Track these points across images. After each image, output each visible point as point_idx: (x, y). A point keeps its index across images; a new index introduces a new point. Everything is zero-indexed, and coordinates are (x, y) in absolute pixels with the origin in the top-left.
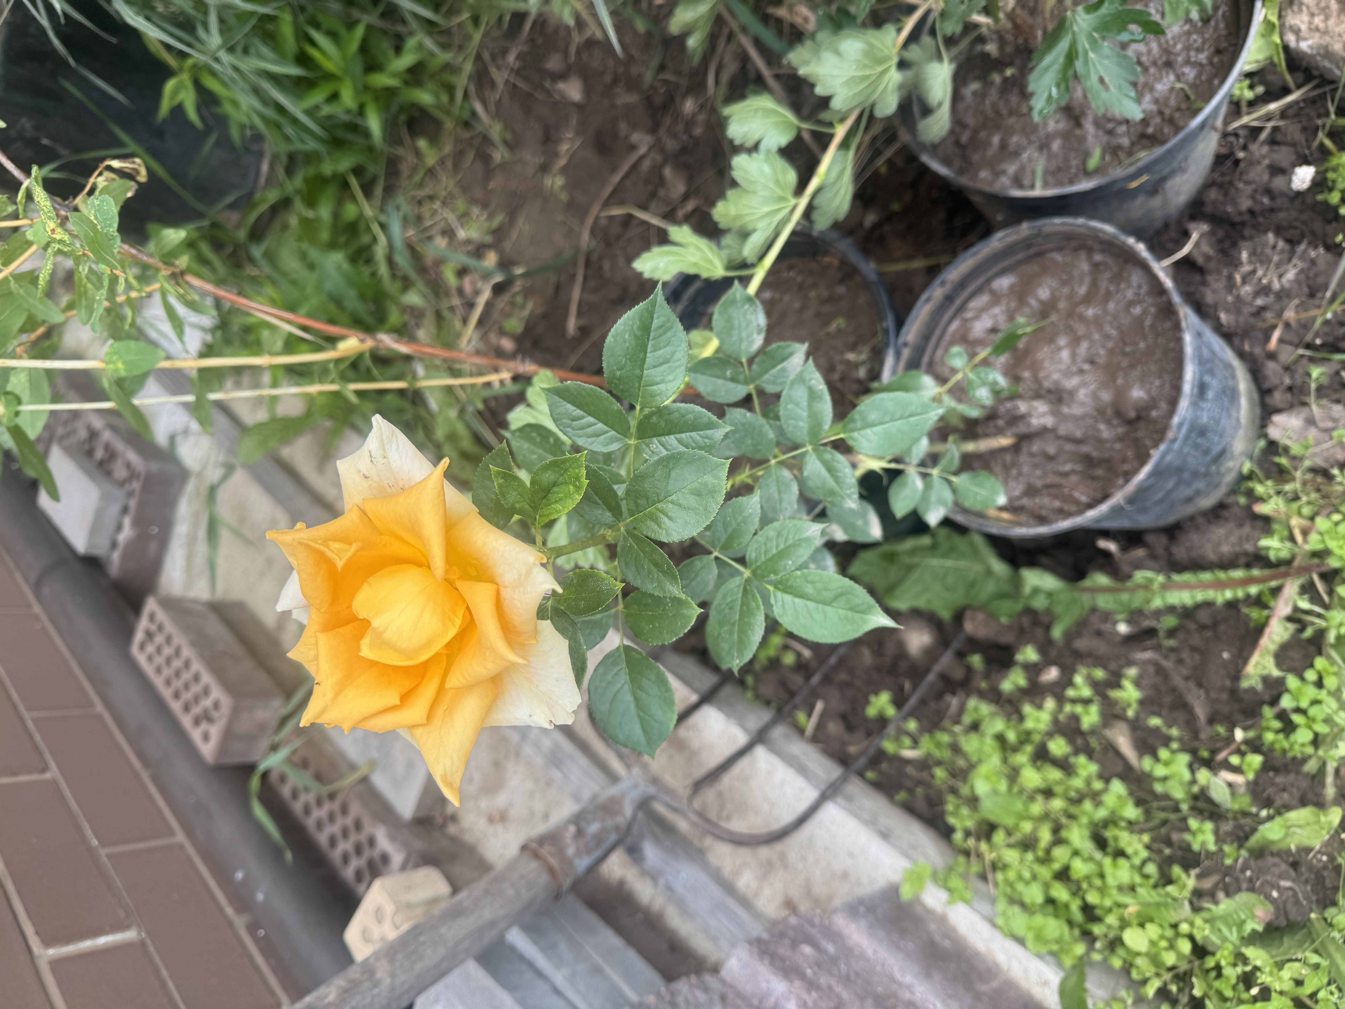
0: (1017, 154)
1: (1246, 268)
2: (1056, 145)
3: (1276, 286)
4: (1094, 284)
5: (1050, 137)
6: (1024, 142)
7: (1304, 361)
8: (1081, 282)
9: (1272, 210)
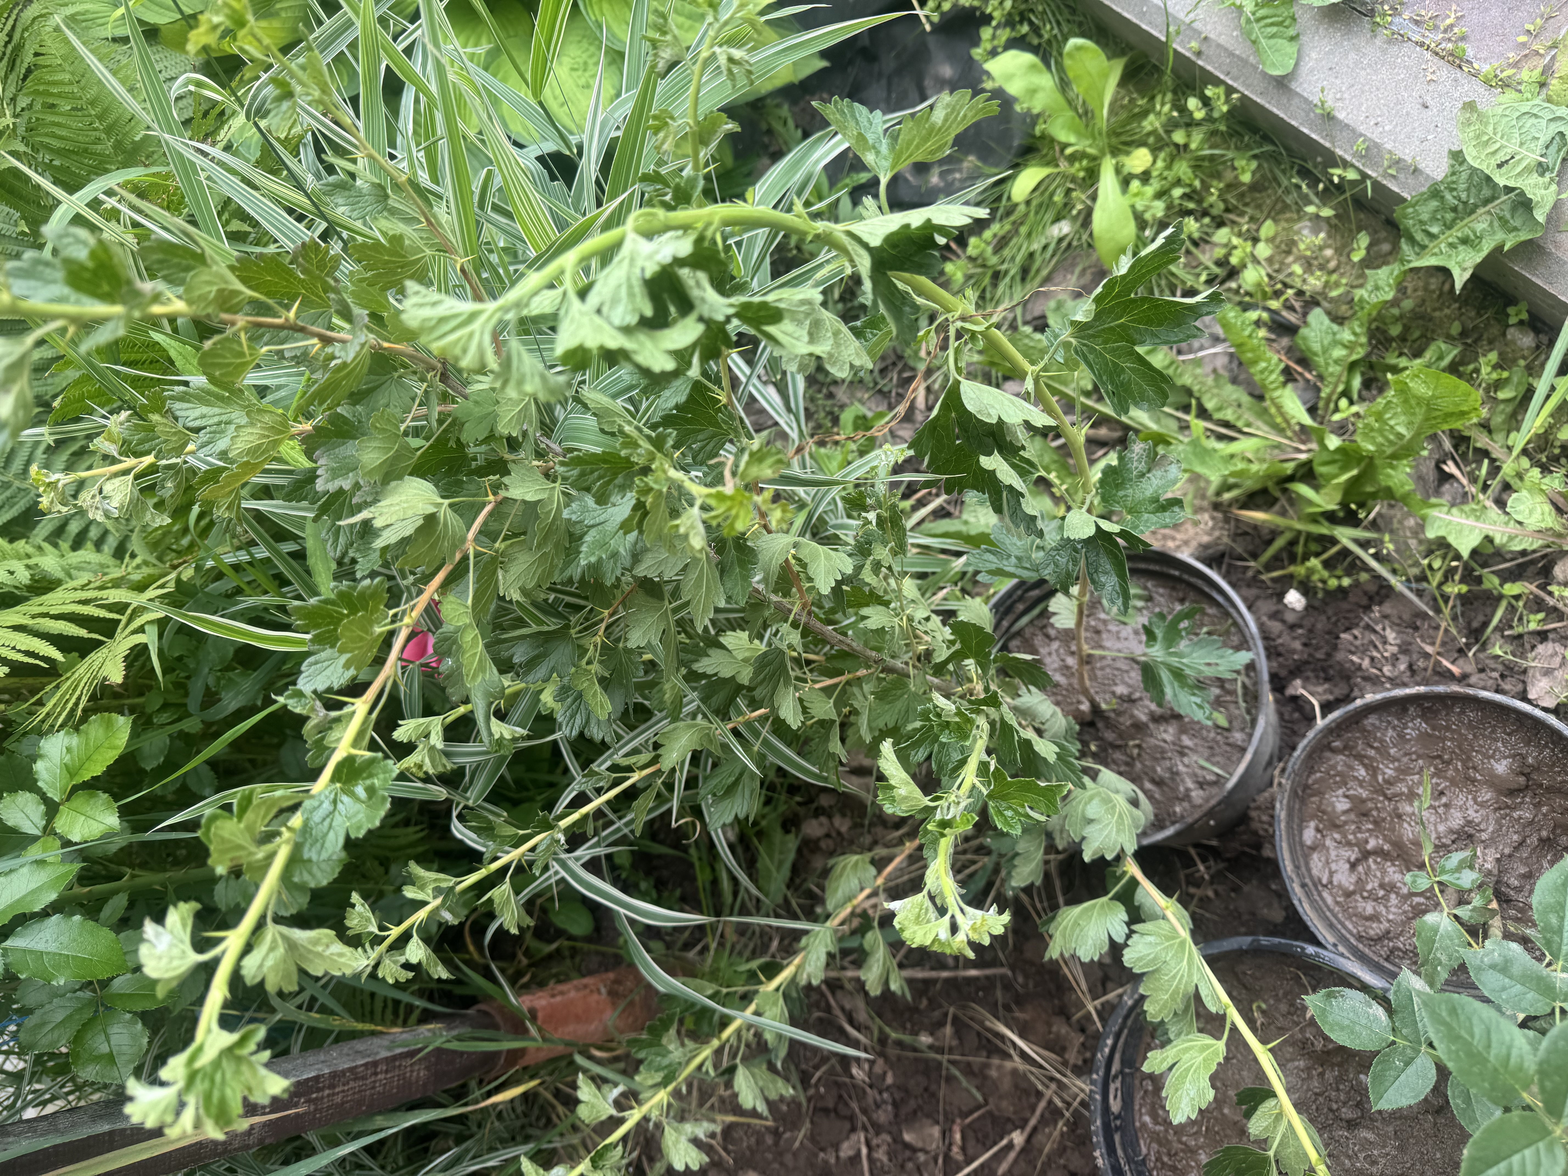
0: (1175, 774)
1: (1366, 663)
2: (1186, 741)
3: (1395, 649)
4: (1360, 758)
5: (1177, 743)
6: (1167, 763)
7: (1481, 656)
8: (1352, 768)
9: (1311, 631)
